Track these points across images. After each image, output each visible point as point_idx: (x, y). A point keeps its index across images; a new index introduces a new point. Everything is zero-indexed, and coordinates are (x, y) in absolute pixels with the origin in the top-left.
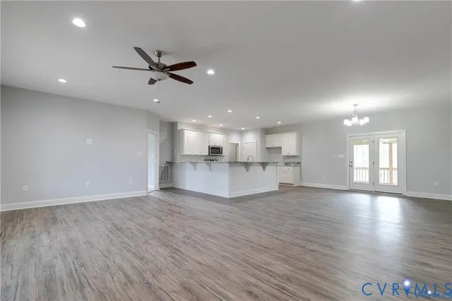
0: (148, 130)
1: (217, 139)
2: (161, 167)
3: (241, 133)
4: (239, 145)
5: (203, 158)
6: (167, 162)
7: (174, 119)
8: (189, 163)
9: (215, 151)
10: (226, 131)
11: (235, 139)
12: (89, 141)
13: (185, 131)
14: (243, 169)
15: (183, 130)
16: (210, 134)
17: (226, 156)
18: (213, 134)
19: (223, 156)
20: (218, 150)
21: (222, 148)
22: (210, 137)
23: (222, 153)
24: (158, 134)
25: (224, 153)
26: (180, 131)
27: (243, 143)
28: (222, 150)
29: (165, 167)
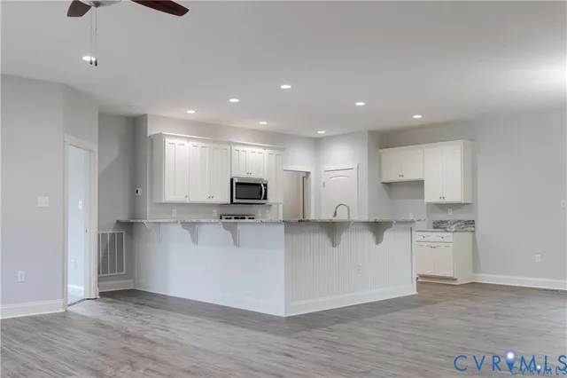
0: (68, 137)
1: (254, 160)
2: (102, 237)
3: (317, 143)
4: (312, 176)
5: (215, 212)
6: (118, 221)
7: (137, 110)
8: (178, 226)
9: (249, 192)
10: (276, 140)
11: (300, 160)
13: (168, 141)
14: (321, 239)
15: (160, 137)
16: (234, 148)
17: (278, 204)
18: (241, 148)
19: (271, 205)
20: (256, 190)
21: (265, 185)
22: (235, 154)
23: (265, 198)
24: (95, 148)
25: (271, 198)
26: (152, 139)
27: (323, 171)
28: (266, 190)
29: (113, 235)
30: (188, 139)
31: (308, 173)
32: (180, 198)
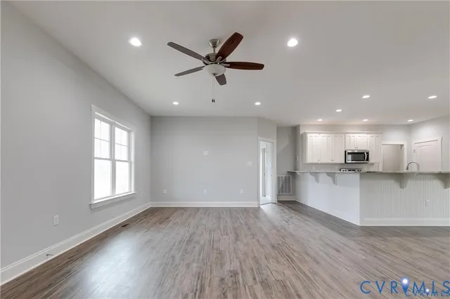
0: (259, 138)
1: (359, 140)
2: (278, 178)
4: (405, 147)
5: (337, 168)
6: (288, 172)
8: (309, 174)
10: (377, 128)
12: (206, 153)
13: (308, 135)
15: (305, 133)
16: (347, 135)
17: (378, 163)
18: (351, 135)
19: (373, 164)
20: (362, 156)
21: (368, 153)
22: (347, 138)
23: (368, 160)
24: (275, 141)
25: (372, 160)
26: (302, 135)
27: (413, 144)
28: (368, 156)
29: (286, 177)
30: (320, 133)
31: (402, 146)
32: (315, 161)
